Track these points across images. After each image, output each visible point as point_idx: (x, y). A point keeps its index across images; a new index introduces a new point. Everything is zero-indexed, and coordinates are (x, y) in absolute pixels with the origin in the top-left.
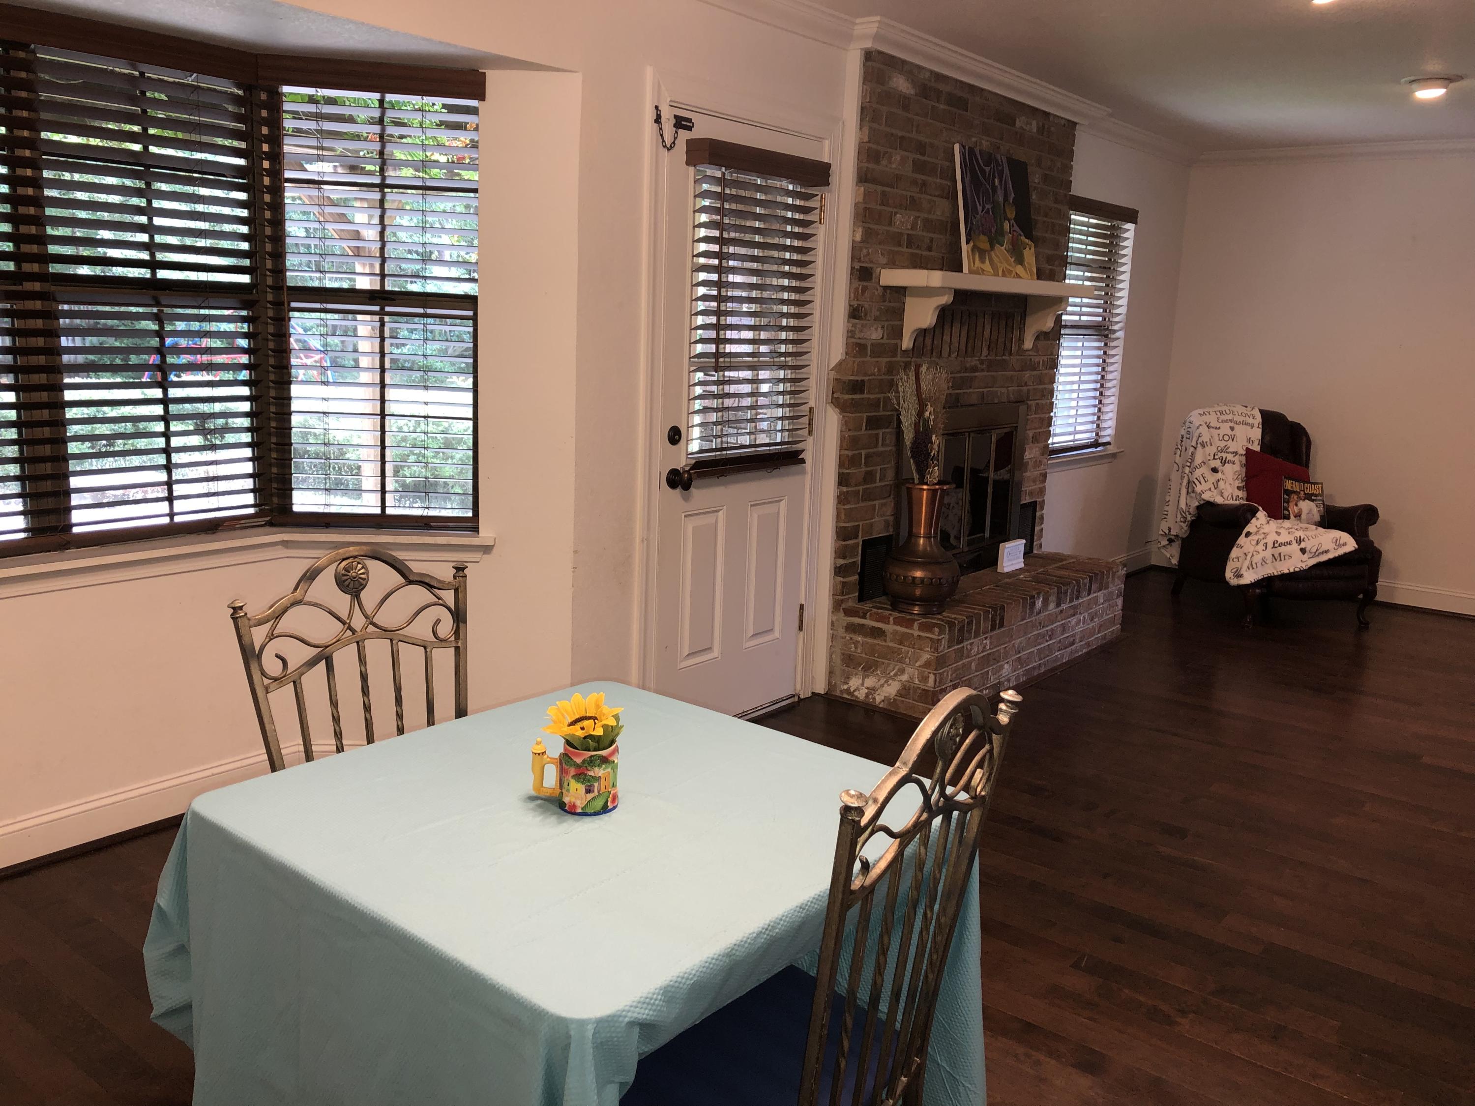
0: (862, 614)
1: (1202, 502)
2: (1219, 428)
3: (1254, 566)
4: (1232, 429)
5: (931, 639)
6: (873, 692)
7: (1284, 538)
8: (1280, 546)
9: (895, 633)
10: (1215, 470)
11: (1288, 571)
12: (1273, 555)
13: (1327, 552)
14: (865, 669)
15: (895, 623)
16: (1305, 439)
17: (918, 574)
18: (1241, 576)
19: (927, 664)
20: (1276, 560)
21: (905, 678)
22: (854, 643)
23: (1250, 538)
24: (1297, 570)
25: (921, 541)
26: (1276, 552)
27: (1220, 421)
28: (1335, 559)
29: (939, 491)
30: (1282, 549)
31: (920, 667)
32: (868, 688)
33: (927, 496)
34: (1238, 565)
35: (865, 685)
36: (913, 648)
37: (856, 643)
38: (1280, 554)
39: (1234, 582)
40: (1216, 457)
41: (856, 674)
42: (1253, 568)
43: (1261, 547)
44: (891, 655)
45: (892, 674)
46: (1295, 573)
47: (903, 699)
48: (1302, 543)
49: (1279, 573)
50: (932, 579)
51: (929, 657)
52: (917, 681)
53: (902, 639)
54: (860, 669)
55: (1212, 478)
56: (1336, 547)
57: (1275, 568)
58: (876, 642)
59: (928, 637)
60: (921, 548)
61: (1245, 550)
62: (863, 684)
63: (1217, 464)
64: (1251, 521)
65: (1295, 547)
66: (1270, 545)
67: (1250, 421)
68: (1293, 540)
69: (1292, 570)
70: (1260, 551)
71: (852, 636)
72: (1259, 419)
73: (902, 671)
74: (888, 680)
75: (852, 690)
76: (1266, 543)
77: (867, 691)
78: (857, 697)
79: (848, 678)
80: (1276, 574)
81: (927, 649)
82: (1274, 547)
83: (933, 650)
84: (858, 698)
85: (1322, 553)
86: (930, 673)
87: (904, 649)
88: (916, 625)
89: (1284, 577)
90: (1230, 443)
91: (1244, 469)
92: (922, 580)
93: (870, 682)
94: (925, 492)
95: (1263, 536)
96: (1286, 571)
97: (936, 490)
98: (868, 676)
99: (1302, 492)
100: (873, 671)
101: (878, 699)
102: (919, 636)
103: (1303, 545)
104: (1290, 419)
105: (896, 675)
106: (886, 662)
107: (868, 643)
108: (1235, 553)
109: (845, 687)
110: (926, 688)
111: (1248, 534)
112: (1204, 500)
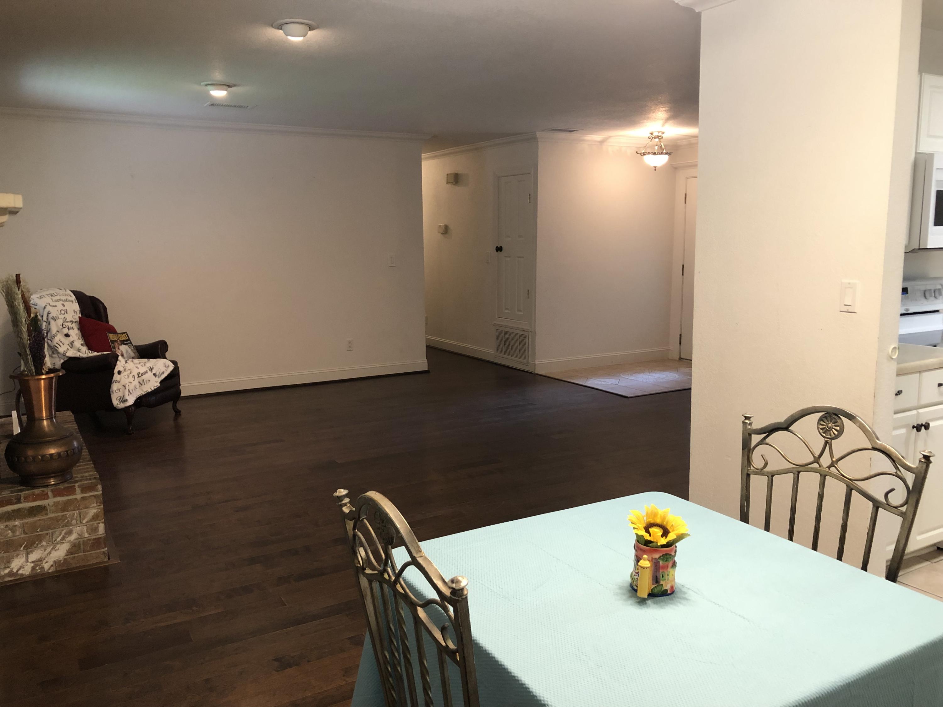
0: (15, 501)
1: (66, 359)
2: (56, 306)
3: (131, 391)
4: (63, 305)
5: (95, 496)
6: (39, 563)
7: (142, 370)
8: (142, 375)
9: (56, 504)
10: (67, 335)
11: (151, 390)
12: (139, 382)
13: (163, 373)
14: (26, 548)
15: (55, 496)
16: (101, 305)
17: (52, 451)
18: (126, 400)
19: (95, 518)
20: (142, 385)
21: (73, 537)
22: (9, 529)
23: (122, 375)
24: (156, 388)
25: (45, 423)
26: (140, 379)
27: (54, 301)
28: (168, 376)
29: (54, 378)
30: (144, 377)
31: (87, 522)
32: (33, 562)
33: (45, 385)
34: (120, 394)
35: (30, 560)
36: (78, 509)
37: (13, 530)
38: (143, 380)
39: (122, 406)
40: (64, 326)
41: (18, 555)
42: (131, 394)
43: (131, 379)
44: (56, 523)
45: (58, 539)
46: (155, 390)
47: (73, 555)
48: (153, 370)
49: (146, 393)
50: (67, 452)
51: (95, 511)
52: (86, 535)
53: (65, 507)
54: (22, 548)
55: (67, 341)
56: (166, 369)
57: (142, 391)
58: (37, 518)
59: (91, 496)
60: (46, 429)
61: (123, 382)
62: (27, 561)
63: (66, 331)
64: (117, 364)
65: (150, 374)
66: (136, 376)
67: (69, 298)
68: (147, 369)
69: (153, 389)
70: (132, 381)
71: (7, 523)
72: (74, 297)
73: (70, 533)
74: (54, 545)
75: (15, 571)
76: (134, 376)
77: (32, 565)
78: (22, 575)
79: (9, 562)
80: (144, 394)
81: (93, 505)
82: (139, 377)
83: (99, 504)
84: (25, 575)
85: (161, 374)
86: (99, 523)
87: (68, 514)
88: (78, 490)
89: (149, 394)
90: (66, 315)
91: (79, 331)
92: (59, 454)
93: (34, 557)
94: (42, 381)
95: (129, 372)
96: (150, 390)
97: (52, 378)
98: (32, 552)
99: (118, 340)
100: (37, 545)
101: (46, 566)
102: (82, 498)
103: (154, 371)
104: (88, 294)
105: (63, 538)
106: (50, 531)
107: (27, 523)
108: (115, 387)
109: (7, 571)
110: (98, 537)
111: (119, 373)
112: (67, 357)
